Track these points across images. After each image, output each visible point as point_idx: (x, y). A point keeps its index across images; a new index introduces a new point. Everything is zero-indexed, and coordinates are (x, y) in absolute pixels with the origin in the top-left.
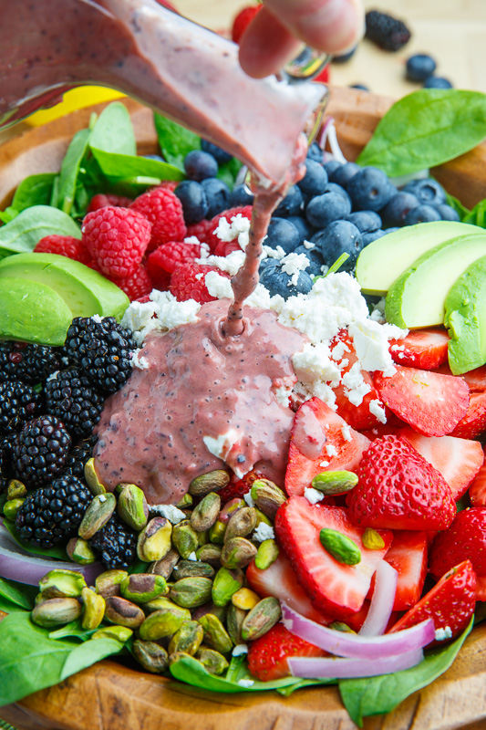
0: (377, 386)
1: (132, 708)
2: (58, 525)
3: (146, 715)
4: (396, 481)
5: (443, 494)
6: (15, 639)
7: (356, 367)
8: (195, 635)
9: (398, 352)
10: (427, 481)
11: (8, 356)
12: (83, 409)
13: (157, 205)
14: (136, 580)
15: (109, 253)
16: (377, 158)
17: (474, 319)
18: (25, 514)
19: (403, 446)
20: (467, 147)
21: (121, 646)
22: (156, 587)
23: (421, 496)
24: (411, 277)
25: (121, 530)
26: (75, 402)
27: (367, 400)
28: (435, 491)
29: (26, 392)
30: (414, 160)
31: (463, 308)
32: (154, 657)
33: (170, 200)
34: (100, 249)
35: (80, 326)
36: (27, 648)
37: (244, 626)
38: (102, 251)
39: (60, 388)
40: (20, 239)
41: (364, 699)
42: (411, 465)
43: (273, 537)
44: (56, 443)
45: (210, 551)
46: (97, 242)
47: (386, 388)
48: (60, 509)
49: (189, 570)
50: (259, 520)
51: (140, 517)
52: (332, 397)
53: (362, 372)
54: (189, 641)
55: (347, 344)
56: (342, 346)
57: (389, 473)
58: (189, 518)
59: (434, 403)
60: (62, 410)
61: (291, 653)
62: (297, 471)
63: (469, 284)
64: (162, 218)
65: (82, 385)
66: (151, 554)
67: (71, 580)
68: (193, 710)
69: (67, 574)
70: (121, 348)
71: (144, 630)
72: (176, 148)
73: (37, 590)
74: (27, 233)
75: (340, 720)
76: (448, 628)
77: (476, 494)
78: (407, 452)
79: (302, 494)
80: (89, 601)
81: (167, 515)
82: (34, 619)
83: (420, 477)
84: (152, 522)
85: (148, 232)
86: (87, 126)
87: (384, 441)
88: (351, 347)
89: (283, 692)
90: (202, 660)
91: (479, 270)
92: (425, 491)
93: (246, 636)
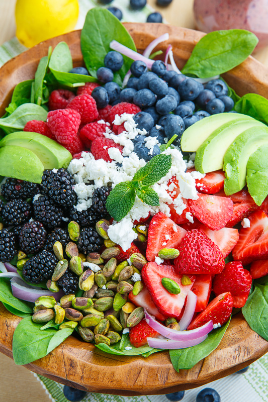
0: (189, 205)
1: (78, 364)
2: (42, 275)
3: (84, 367)
4: (197, 254)
5: (218, 259)
6: (25, 333)
7: (179, 196)
8: (106, 326)
9: (200, 187)
10: (211, 253)
11: (14, 187)
12: (51, 216)
13: (83, 104)
14: (79, 301)
15: (61, 133)
16: (193, 67)
17: (237, 168)
18: (27, 270)
19: (201, 235)
20: (239, 62)
21: (73, 330)
22: (88, 304)
23: (208, 262)
24: (207, 146)
25: (71, 276)
26: (47, 213)
27: (185, 212)
28: (214, 258)
29: (24, 206)
30: (212, 68)
31: (232, 162)
32: (88, 336)
33: (90, 101)
34: (56, 131)
35: (47, 174)
36: (31, 338)
37: (128, 322)
38: (57, 132)
39: (40, 206)
40: (17, 122)
41: (179, 360)
42: (204, 246)
43: (140, 280)
44: (39, 236)
45: (112, 285)
46: (54, 128)
47: (194, 206)
48: (43, 269)
49: (103, 293)
50: (134, 271)
51: (79, 270)
52: (168, 210)
53: (183, 198)
54: (103, 328)
55: (175, 184)
56: (173, 185)
57: (194, 251)
58: (102, 270)
59: (216, 213)
60: (41, 216)
61: (149, 336)
62: (151, 248)
63: (235, 148)
64: (86, 111)
65: (50, 204)
66: (85, 288)
67: (49, 300)
68: (105, 365)
69: (47, 298)
70: (67, 185)
71: (83, 323)
72: (92, 62)
73: (34, 305)
74: (20, 118)
75: (170, 369)
76: (219, 324)
77: (235, 253)
78: (202, 238)
79: (153, 260)
80: (58, 312)
81: (92, 269)
82: (33, 320)
83: (208, 252)
84: (85, 272)
85: (79, 120)
86: (47, 54)
87: (192, 232)
88: (177, 185)
89: (145, 356)
90: (109, 336)
91: (241, 141)
92: (210, 259)
93: (128, 326)
